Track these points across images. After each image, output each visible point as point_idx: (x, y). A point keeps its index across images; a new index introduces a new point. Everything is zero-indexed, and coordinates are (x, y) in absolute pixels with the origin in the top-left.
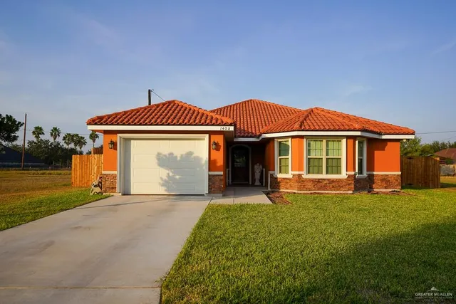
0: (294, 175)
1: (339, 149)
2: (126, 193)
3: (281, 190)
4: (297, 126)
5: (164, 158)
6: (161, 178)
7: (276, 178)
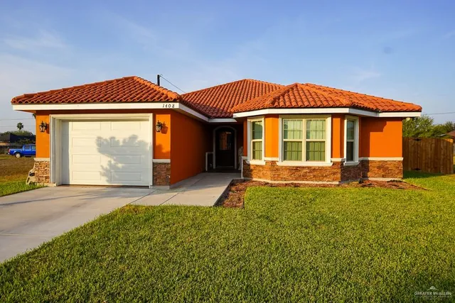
0: (267, 162)
1: (323, 131)
2: (64, 184)
3: (254, 179)
4: (268, 103)
5: (105, 143)
6: (102, 166)
7: (249, 165)
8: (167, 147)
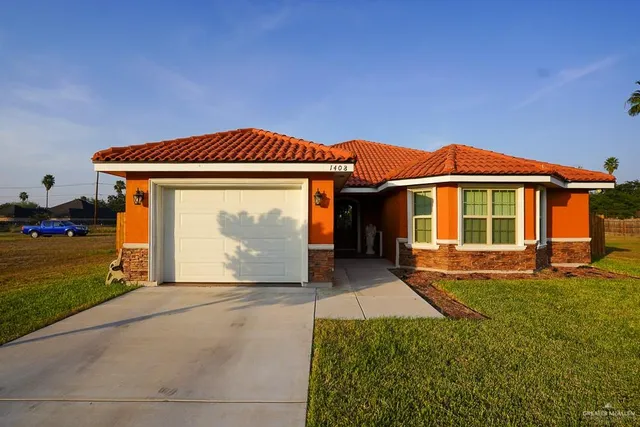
0: (441, 246)
2: (168, 282)
3: (419, 268)
5: (231, 219)
6: (226, 255)
7: (411, 249)
8: (329, 228)
